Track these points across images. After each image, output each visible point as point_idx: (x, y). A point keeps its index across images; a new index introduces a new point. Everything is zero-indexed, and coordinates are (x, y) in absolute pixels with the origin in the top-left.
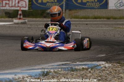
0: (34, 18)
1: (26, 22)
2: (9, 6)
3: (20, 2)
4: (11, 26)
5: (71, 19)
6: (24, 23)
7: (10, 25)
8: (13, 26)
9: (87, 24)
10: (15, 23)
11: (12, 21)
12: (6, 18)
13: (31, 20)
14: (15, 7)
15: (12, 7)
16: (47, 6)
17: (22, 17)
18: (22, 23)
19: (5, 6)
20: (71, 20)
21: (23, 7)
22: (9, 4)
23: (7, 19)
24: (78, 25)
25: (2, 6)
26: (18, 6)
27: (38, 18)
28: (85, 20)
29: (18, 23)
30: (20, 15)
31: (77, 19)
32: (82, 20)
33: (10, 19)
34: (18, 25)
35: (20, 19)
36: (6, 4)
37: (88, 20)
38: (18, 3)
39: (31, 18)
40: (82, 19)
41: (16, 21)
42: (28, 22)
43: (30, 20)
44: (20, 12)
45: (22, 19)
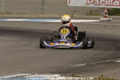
1: (110, 20)
2: (105, 5)
3: (114, 1)
6: (109, 21)
10: (101, 21)
11: (99, 19)
14: (110, 5)
15: (108, 5)
18: (107, 21)
19: (102, 5)
21: (117, 6)
22: (105, 3)
25: (100, 5)
26: (113, 5)
29: (103, 21)
36: (103, 2)
38: (113, 2)
41: (102, 19)
44: (106, 11)
45: (107, 17)
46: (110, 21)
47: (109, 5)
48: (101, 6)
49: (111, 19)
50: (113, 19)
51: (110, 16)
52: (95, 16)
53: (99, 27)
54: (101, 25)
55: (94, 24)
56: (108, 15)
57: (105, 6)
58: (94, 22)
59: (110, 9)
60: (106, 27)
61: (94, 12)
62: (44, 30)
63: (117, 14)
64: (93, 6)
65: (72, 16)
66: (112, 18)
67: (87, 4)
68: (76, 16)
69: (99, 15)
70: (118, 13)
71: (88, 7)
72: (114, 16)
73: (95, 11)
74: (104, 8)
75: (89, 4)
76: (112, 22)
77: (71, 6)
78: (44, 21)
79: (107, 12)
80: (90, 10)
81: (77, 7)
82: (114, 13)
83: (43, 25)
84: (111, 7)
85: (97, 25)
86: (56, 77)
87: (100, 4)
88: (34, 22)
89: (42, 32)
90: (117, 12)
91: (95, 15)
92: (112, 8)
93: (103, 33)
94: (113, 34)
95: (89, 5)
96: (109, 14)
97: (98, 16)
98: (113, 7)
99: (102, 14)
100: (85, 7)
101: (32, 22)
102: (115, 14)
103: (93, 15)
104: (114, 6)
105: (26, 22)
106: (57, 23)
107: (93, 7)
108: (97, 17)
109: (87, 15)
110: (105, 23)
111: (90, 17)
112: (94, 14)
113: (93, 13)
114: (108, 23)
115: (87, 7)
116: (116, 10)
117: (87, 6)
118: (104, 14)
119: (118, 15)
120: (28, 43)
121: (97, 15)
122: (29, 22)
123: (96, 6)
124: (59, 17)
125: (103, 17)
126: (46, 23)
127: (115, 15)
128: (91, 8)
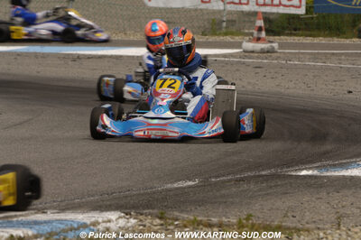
1: (273, 48)
2: (257, 4)
6: (268, 52)
10: (244, 51)
11: (239, 45)
13: (300, 41)
14: (272, 5)
15: (265, 5)
16: (353, 3)
17: (263, 34)
18: (262, 51)
19: (247, 4)
21: (293, 6)
25: (240, 3)
26: (280, 4)
29: (253, 52)
30: (260, 29)
35: (258, 39)
41: (249, 45)
42: (279, 49)
44: (260, 23)
45: (264, 40)
46: (271, 51)
47: (270, 3)
48: (246, 8)
49: (275, 45)
50: (281, 46)
51: (271, 38)
52: (228, 38)
53: (238, 70)
54: (244, 63)
55: (222, 62)
56: (267, 35)
57: (256, 8)
58: (225, 56)
59: (271, 17)
60: (258, 70)
61: (224, 24)
62: (73, 80)
63: (293, 32)
64: (222, 8)
66: (279, 44)
67: (202, 1)
69: (239, 33)
70: (295, 30)
71: (206, 10)
72: (284, 38)
73: (228, 21)
74: (255, 14)
75: (209, 2)
76: (278, 55)
77: (156, 8)
78: (75, 52)
79: (263, 25)
80: (213, 20)
81: (171, 8)
82: (283, 28)
83: (70, 63)
84: (275, 10)
85: (232, 64)
86: (109, 221)
87: (242, 2)
88: (44, 56)
89: (66, 84)
90: (294, 26)
91: (226, 34)
92: (278, 13)
93: (250, 88)
94: (283, 91)
95: (208, 4)
96: (269, 32)
97: (237, 39)
98: (282, 10)
99: (246, 31)
100: (196, 10)
101: (36, 55)
102: (287, 32)
103: (220, 34)
104: (285, 6)
105: (19, 54)
106: (111, 57)
107: (220, 11)
108: (232, 40)
109: (204, 34)
110: (258, 58)
111: (212, 39)
112: (224, 30)
113: (220, 29)
114: (266, 58)
115: (201, 10)
116: (289, 19)
117: (204, 6)
118: (255, 32)
119: (295, 35)
120: (26, 118)
121: (232, 34)
122: (27, 55)
123: (230, 7)
124: (118, 40)
125: (250, 41)
126: (79, 57)
127: (287, 35)
128: (214, 12)
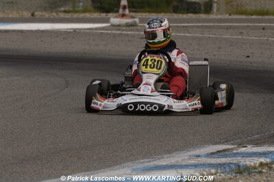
0: (154, 12)
4: (106, 32)
5: (230, 15)
6: (131, 26)
7: (102, 31)
8: (109, 32)
9: (263, 29)
11: (107, 21)
12: (95, 13)
13: (147, 17)
17: (127, 11)
18: (127, 25)
20: (230, 17)
23: (96, 15)
24: (244, 31)
27: (160, 12)
28: (260, 17)
30: (124, 7)
31: (244, 17)
32: (254, 17)
33: (103, 15)
34: (119, 30)
35: (123, 16)
37: (266, 17)
39: (147, 14)
40: (252, 15)
42: (140, 23)
43: (144, 17)
44: (124, 2)
45: (128, 16)
49: (137, 20)
52: (87, 15)
53: (129, 41)
61: (81, 4)
65: (33, 15)
66: (140, 19)
68: (40, 13)
73: (84, 2)
79: (126, 4)
106: (14, 31)
108: (92, 17)
111: (75, 16)
112: (81, 8)
